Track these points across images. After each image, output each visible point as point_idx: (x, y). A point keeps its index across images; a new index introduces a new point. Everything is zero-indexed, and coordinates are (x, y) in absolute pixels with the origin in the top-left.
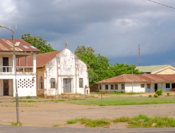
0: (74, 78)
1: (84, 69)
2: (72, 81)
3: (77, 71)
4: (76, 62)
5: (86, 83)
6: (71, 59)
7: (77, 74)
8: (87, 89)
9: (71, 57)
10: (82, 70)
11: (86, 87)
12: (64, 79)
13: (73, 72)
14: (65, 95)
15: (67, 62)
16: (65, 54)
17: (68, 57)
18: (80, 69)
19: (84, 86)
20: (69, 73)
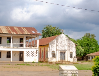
0: (67, 51)
1: (73, 46)
2: (65, 54)
3: (69, 48)
4: (68, 42)
5: (74, 55)
6: (65, 40)
7: (69, 49)
8: (75, 59)
9: (65, 39)
10: (72, 47)
11: (74, 58)
12: (60, 52)
13: (66, 48)
14: (60, 62)
15: (63, 42)
16: (61, 37)
17: (63, 39)
18: (71, 46)
19: (73, 57)
20: (64, 49)
